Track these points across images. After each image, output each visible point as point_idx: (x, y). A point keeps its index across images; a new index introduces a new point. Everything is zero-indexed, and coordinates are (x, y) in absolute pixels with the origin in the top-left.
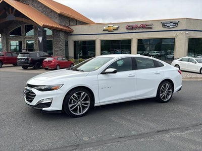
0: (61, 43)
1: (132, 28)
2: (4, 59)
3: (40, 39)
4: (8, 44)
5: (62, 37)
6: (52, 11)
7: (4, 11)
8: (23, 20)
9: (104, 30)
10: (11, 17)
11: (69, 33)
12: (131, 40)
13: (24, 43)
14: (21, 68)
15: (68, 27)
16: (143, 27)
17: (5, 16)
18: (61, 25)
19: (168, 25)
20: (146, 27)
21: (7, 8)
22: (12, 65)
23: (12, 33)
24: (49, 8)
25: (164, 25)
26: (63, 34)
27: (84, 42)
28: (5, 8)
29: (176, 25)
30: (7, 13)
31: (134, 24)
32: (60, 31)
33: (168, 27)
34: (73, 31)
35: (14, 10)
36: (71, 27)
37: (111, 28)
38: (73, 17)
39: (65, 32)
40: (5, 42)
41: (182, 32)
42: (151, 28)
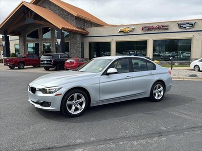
0: (77, 45)
1: (148, 29)
2: (26, 61)
3: (59, 41)
4: (25, 46)
5: (78, 39)
6: (69, 14)
7: (23, 14)
8: (42, 23)
9: (120, 32)
10: (30, 20)
11: (84, 35)
12: (146, 41)
13: (41, 45)
14: (43, 69)
15: (83, 29)
16: (159, 28)
17: (24, 19)
18: (77, 28)
19: (185, 26)
20: (162, 28)
21: (26, 11)
22: (32, 66)
23: (29, 36)
24: (65, 11)
25: (180, 26)
26: (80, 36)
27: (98, 44)
28: (24, 12)
29: (193, 25)
30: (26, 16)
31: (150, 25)
32: (76, 33)
33: (185, 28)
34: (88, 33)
35: (33, 14)
36: (86, 29)
37: (127, 29)
38: (88, 20)
39: (81, 34)
40: (22, 44)
41: (199, 33)
42: (167, 29)
